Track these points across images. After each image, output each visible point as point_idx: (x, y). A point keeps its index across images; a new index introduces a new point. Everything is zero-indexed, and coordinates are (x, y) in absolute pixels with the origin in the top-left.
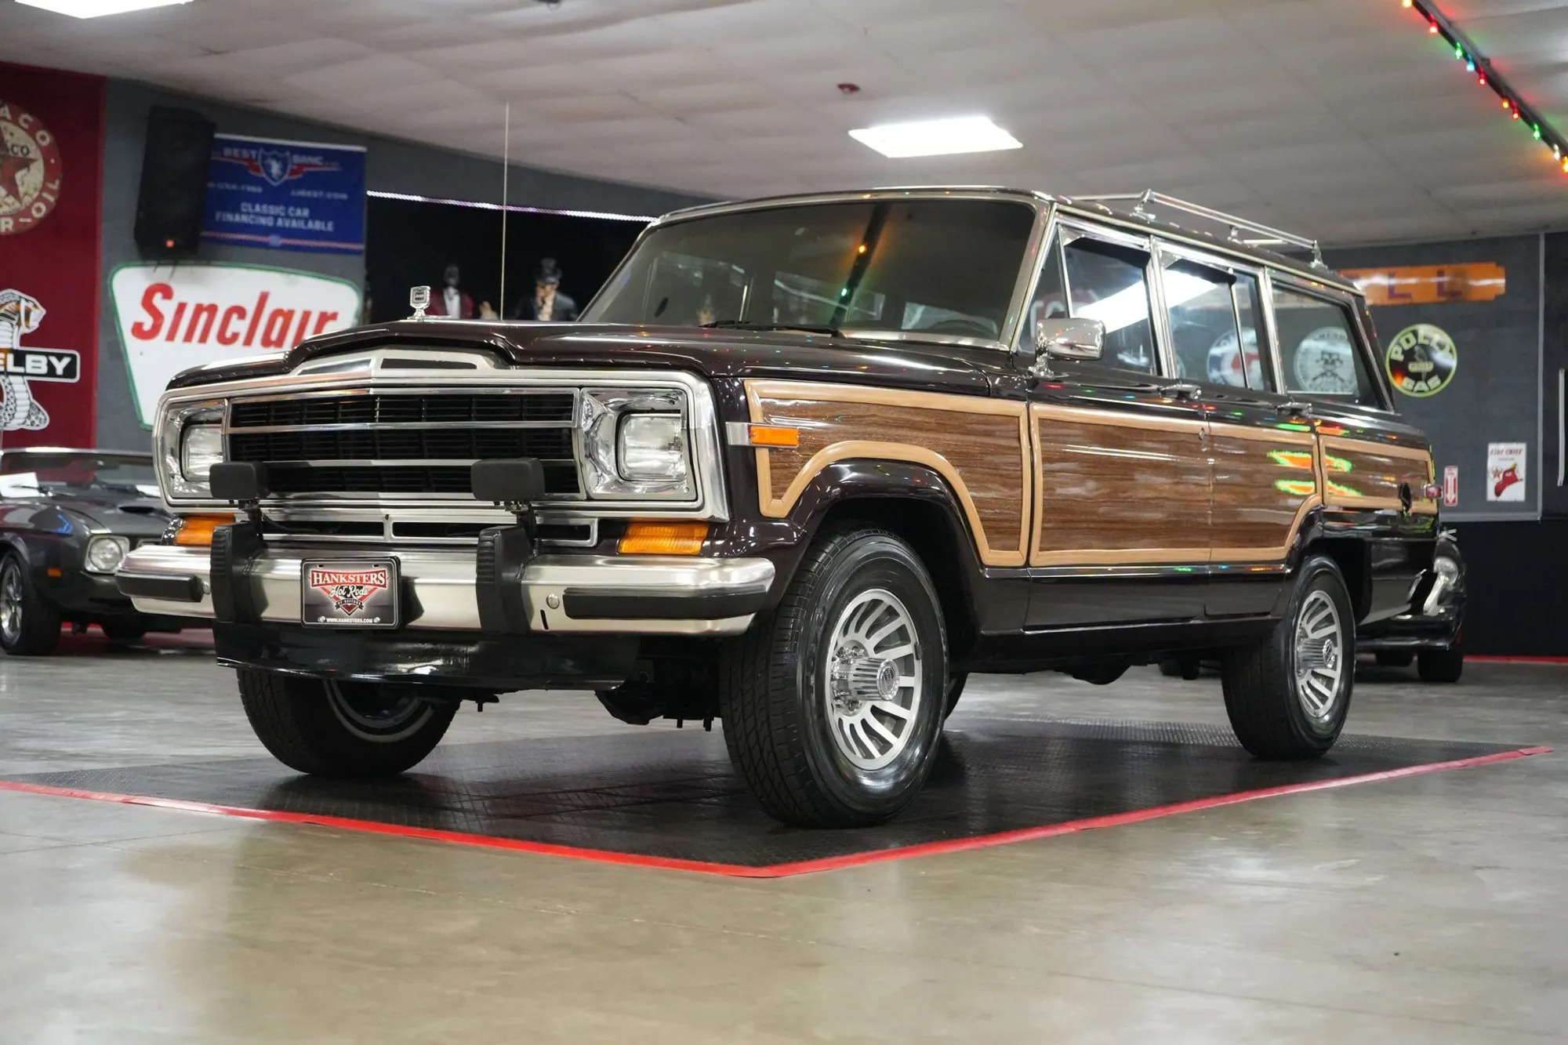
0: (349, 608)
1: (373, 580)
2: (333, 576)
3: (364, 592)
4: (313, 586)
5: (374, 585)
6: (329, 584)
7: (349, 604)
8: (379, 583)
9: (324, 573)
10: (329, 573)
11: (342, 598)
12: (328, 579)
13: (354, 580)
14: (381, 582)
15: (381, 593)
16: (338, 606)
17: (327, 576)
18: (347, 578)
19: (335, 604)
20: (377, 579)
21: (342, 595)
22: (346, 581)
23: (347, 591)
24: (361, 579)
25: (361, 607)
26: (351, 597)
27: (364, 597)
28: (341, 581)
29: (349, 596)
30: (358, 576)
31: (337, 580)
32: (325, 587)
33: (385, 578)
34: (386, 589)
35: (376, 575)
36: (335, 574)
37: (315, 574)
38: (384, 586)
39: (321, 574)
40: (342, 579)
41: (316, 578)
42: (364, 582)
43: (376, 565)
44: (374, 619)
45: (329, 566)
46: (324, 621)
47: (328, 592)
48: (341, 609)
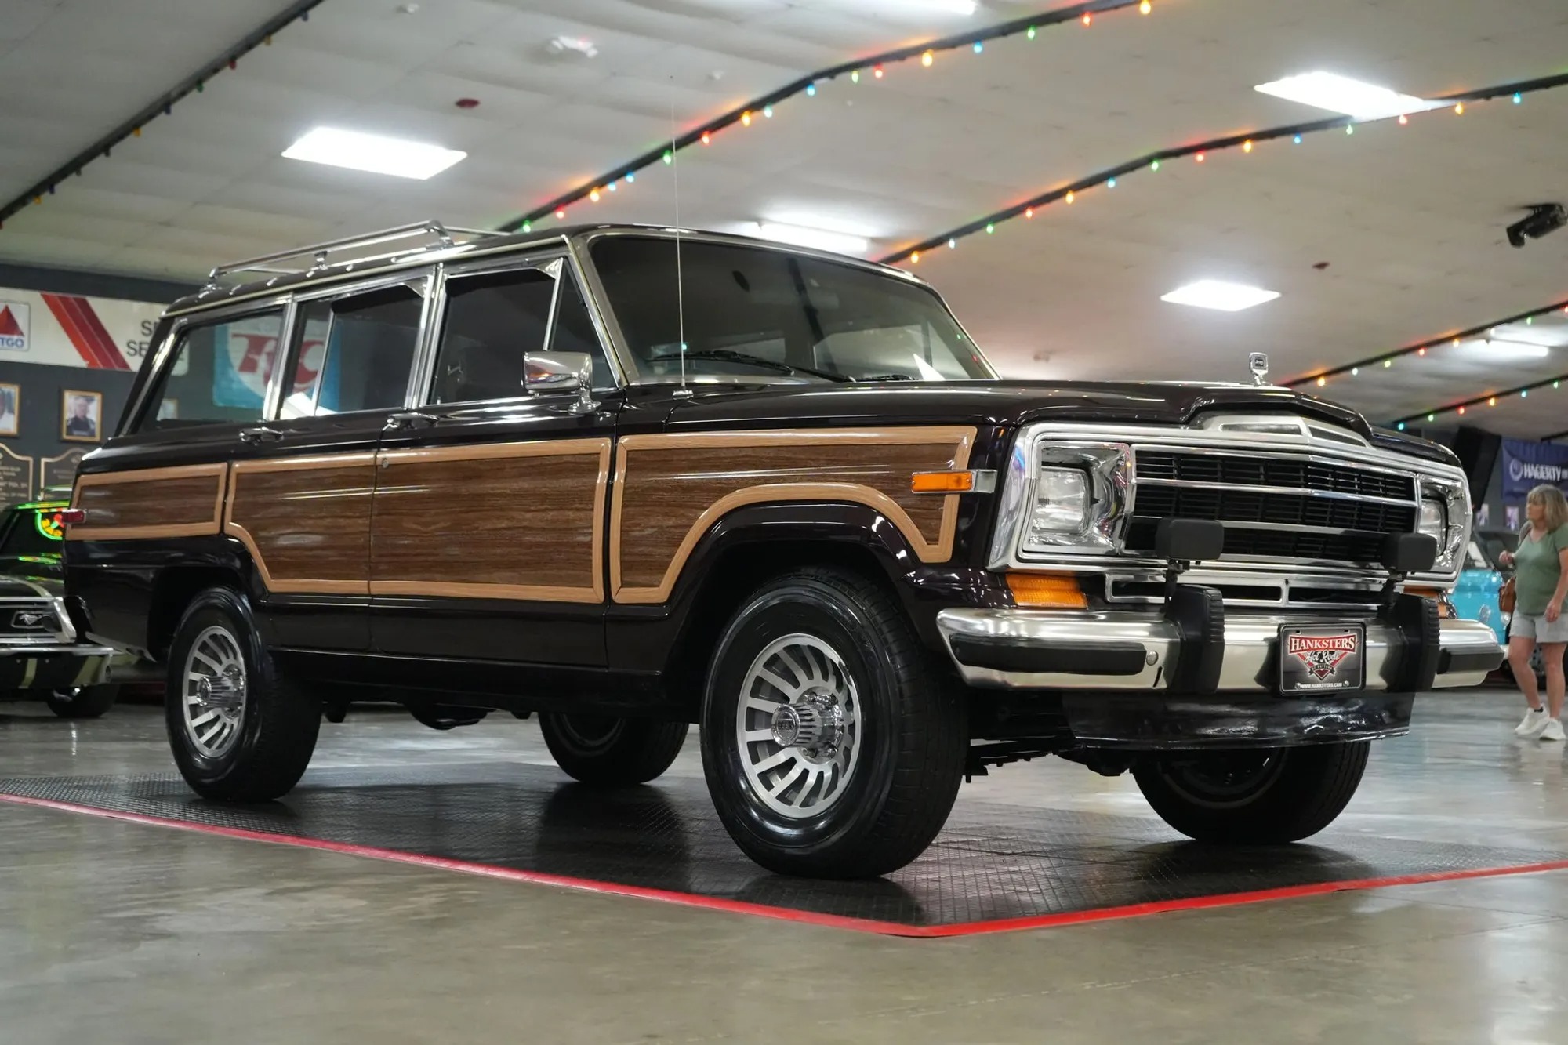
0: (1322, 673)
1: (1344, 645)
2: (1308, 641)
3: (1335, 657)
4: (1291, 652)
5: (1345, 649)
6: (1306, 650)
7: (1322, 670)
8: (1349, 648)
9: (1301, 639)
10: (1305, 639)
11: (1316, 664)
12: (1304, 645)
13: (1327, 645)
14: (1351, 646)
15: (1349, 658)
16: (1311, 672)
17: (1303, 641)
18: (1321, 644)
19: (1309, 670)
20: (1348, 644)
21: (1315, 661)
22: (1320, 647)
23: (1321, 656)
24: (1334, 644)
25: (1332, 672)
26: (1324, 662)
27: (1335, 661)
28: (1316, 647)
29: (1322, 661)
30: (1331, 641)
31: (1312, 646)
32: (1301, 653)
33: (1354, 642)
34: (1355, 653)
35: (1346, 640)
36: (1310, 639)
37: (1293, 640)
38: (1353, 650)
39: (1298, 640)
40: (1317, 645)
41: (1293, 644)
42: (1336, 647)
43: (1347, 631)
44: (1343, 683)
45: (1304, 632)
46: (1298, 687)
47: (1304, 658)
48: (1313, 674)
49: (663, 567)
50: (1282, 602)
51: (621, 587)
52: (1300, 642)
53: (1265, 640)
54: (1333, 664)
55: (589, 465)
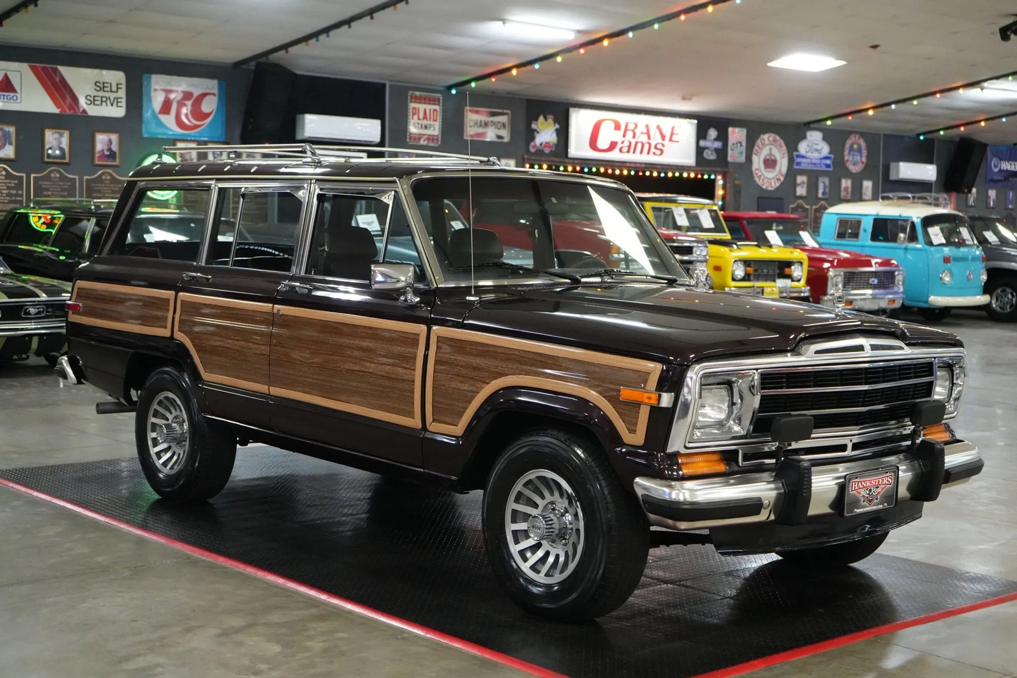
0: (870, 501)
1: (885, 481)
2: (863, 483)
3: (879, 490)
4: (852, 491)
5: (886, 484)
6: (861, 488)
7: (870, 499)
8: (888, 483)
9: (858, 482)
10: (861, 482)
11: (867, 496)
12: (860, 485)
13: (874, 483)
14: (889, 481)
15: (889, 487)
16: (864, 501)
17: (860, 483)
18: (871, 483)
20: (887, 480)
21: (867, 494)
22: (870, 485)
23: (870, 490)
24: (879, 481)
25: (877, 499)
26: (872, 494)
27: (879, 492)
30: (877, 480)
31: (865, 485)
32: (858, 490)
33: (891, 478)
36: (864, 481)
37: (854, 483)
38: (891, 484)
39: (856, 483)
40: (868, 484)
41: (854, 486)
42: (880, 483)
43: (887, 473)
44: (883, 504)
45: (861, 477)
46: (856, 512)
47: (860, 493)
48: (865, 503)
49: (460, 415)
50: (849, 453)
51: (433, 422)
52: (858, 484)
53: (836, 484)
54: (877, 494)
55: (413, 340)
